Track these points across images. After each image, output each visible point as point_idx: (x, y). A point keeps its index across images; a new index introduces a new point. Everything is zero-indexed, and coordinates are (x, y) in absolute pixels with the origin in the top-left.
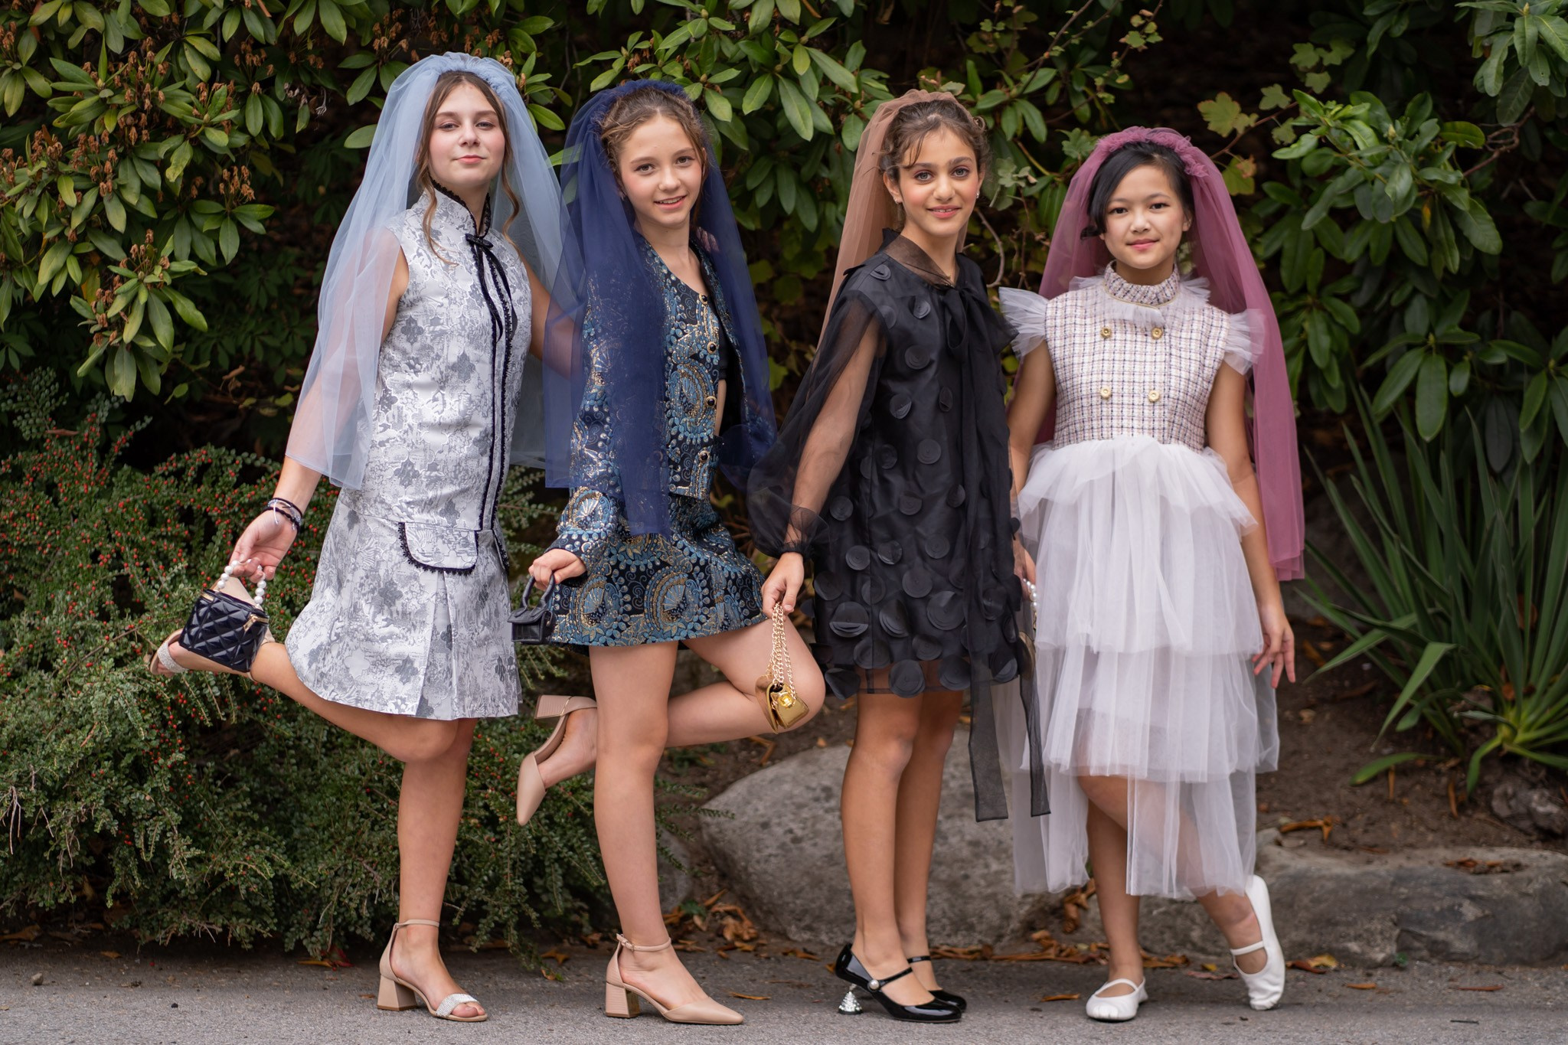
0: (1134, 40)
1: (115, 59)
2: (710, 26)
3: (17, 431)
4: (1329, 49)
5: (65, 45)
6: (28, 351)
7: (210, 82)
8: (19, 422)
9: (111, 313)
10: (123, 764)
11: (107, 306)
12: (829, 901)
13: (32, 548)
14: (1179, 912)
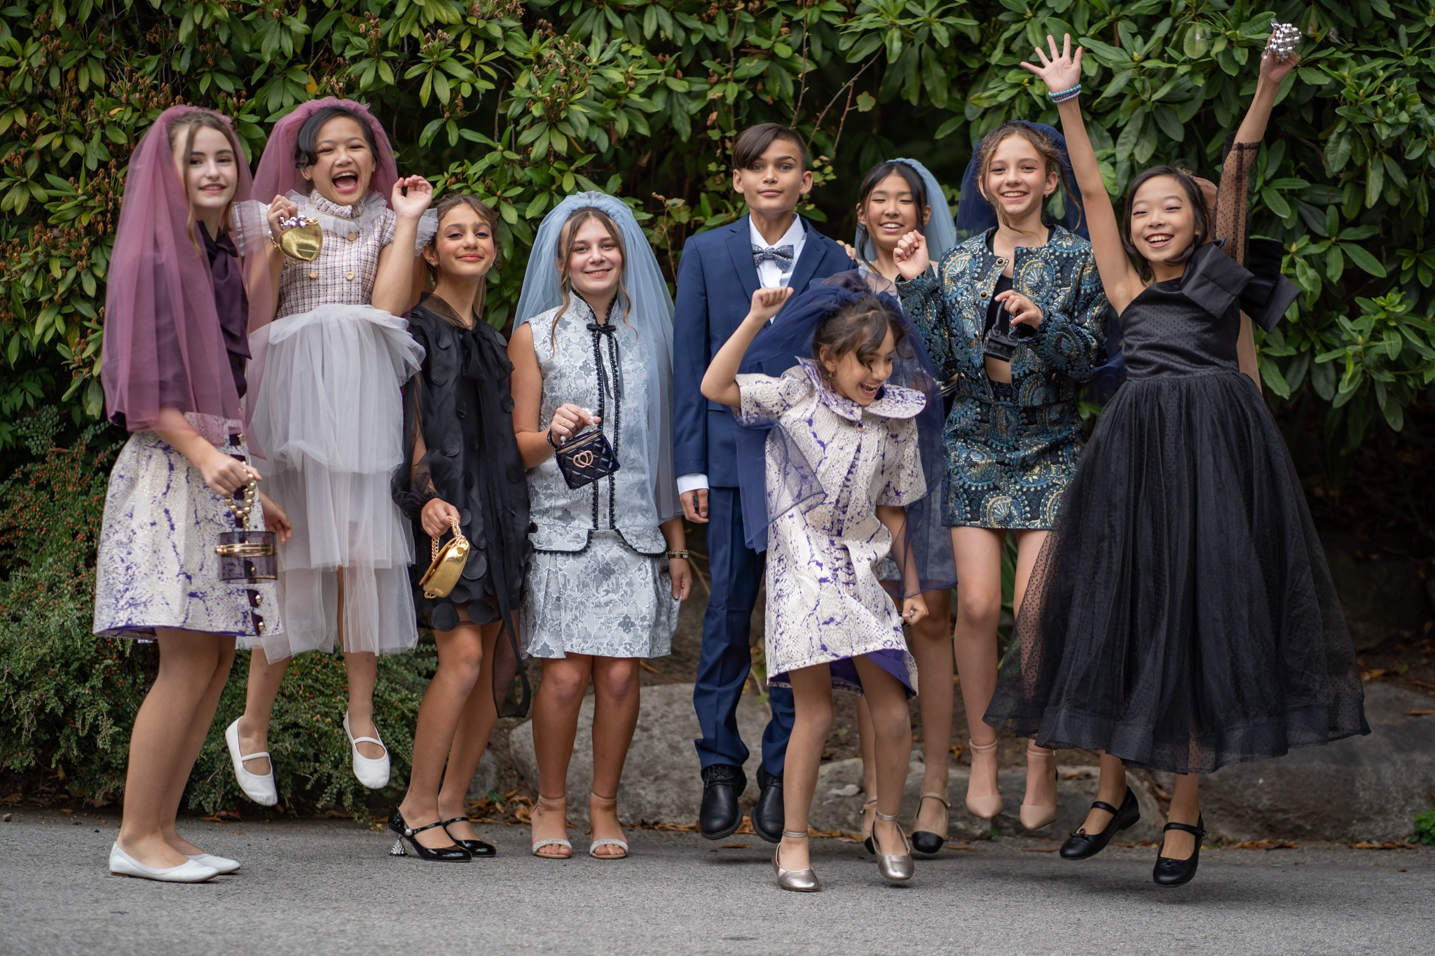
1: (91, 175)
2: (503, 157)
3: (28, 449)
5: (58, 165)
6: (40, 394)
8: (30, 443)
9: (85, 355)
10: (72, 668)
11: (83, 350)
13: (32, 531)
14: (841, 803)
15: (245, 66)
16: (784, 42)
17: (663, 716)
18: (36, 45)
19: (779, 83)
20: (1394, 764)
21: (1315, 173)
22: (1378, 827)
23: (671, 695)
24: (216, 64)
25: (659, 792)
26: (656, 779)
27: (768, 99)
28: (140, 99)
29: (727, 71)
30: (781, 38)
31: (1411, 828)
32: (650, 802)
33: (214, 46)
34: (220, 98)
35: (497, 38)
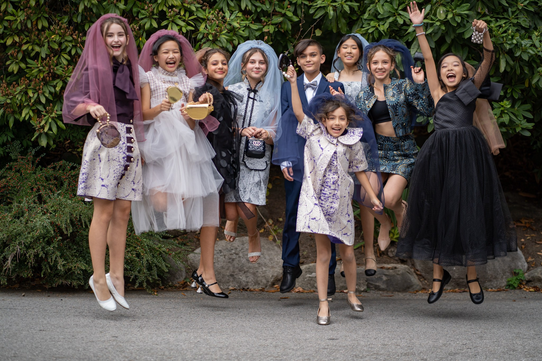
1: (43, 59)
3: (10, 157)
5: (30, 55)
6: (13, 136)
7: (67, 66)
8: (11, 155)
9: (41, 124)
10: (45, 240)
11: (40, 123)
12: (223, 278)
14: (311, 280)
16: (289, 10)
17: (242, 249)
18: (22, 11)
19: (286, 25)
20: (499, 261)
22: (495, 283)
23: (243, 241)
24: (91, 20)
25: (247, 277)
26: (245, 272)
27: (282, 31)
28: (63, 32)
29: (269, 21)
30: (288, 9)
31: (505, 283)
32: (244, 281)
33: (90, 13)
35: (193, 11)
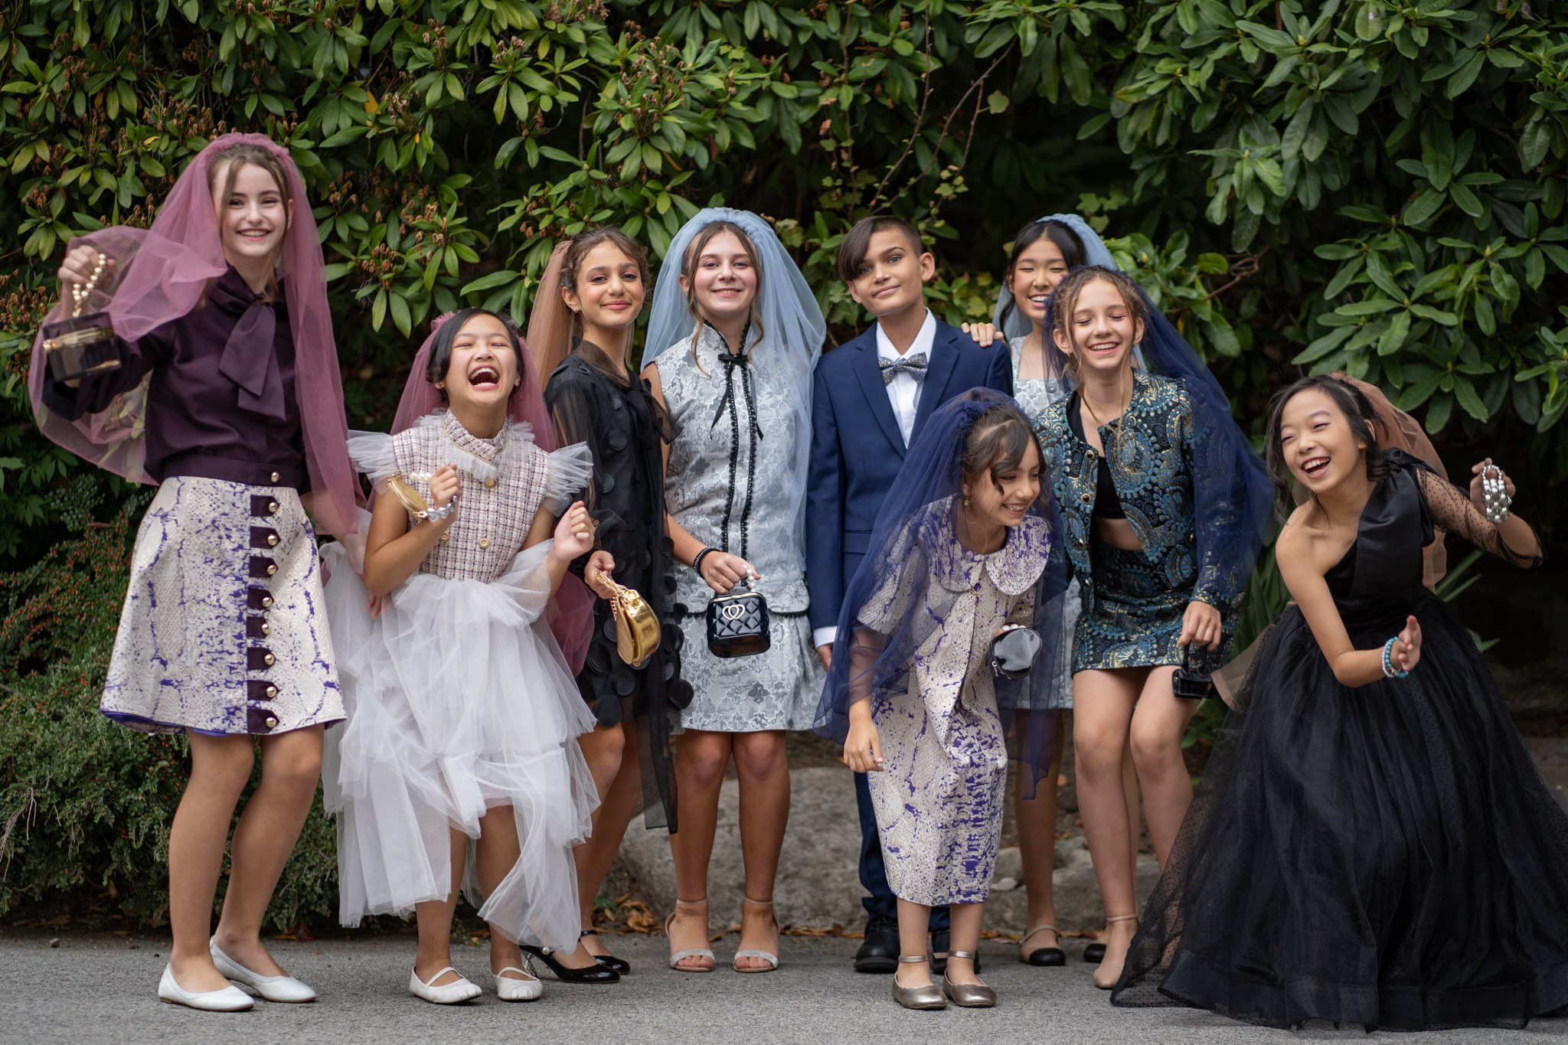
0: (944, 191)
1: (125, 213)
2: (589, 177)
3: (64, 525)
4: (1108, 198)
8: (65, 518)
13: (72, 617)
15: (296, 84)
16: (904, 37)
18: (58, 67)
19: (899, 84)
21: (1510, 166)
24: (263, 83)
25: (790, 892)
26: (786, 877)
27: (888, 103)
28: (178, 126)
29: (841, 72)
30: (901, 33)
32: (779, 904)
33: (259, 63)
34: (269, 122)
35: (579, 44)
